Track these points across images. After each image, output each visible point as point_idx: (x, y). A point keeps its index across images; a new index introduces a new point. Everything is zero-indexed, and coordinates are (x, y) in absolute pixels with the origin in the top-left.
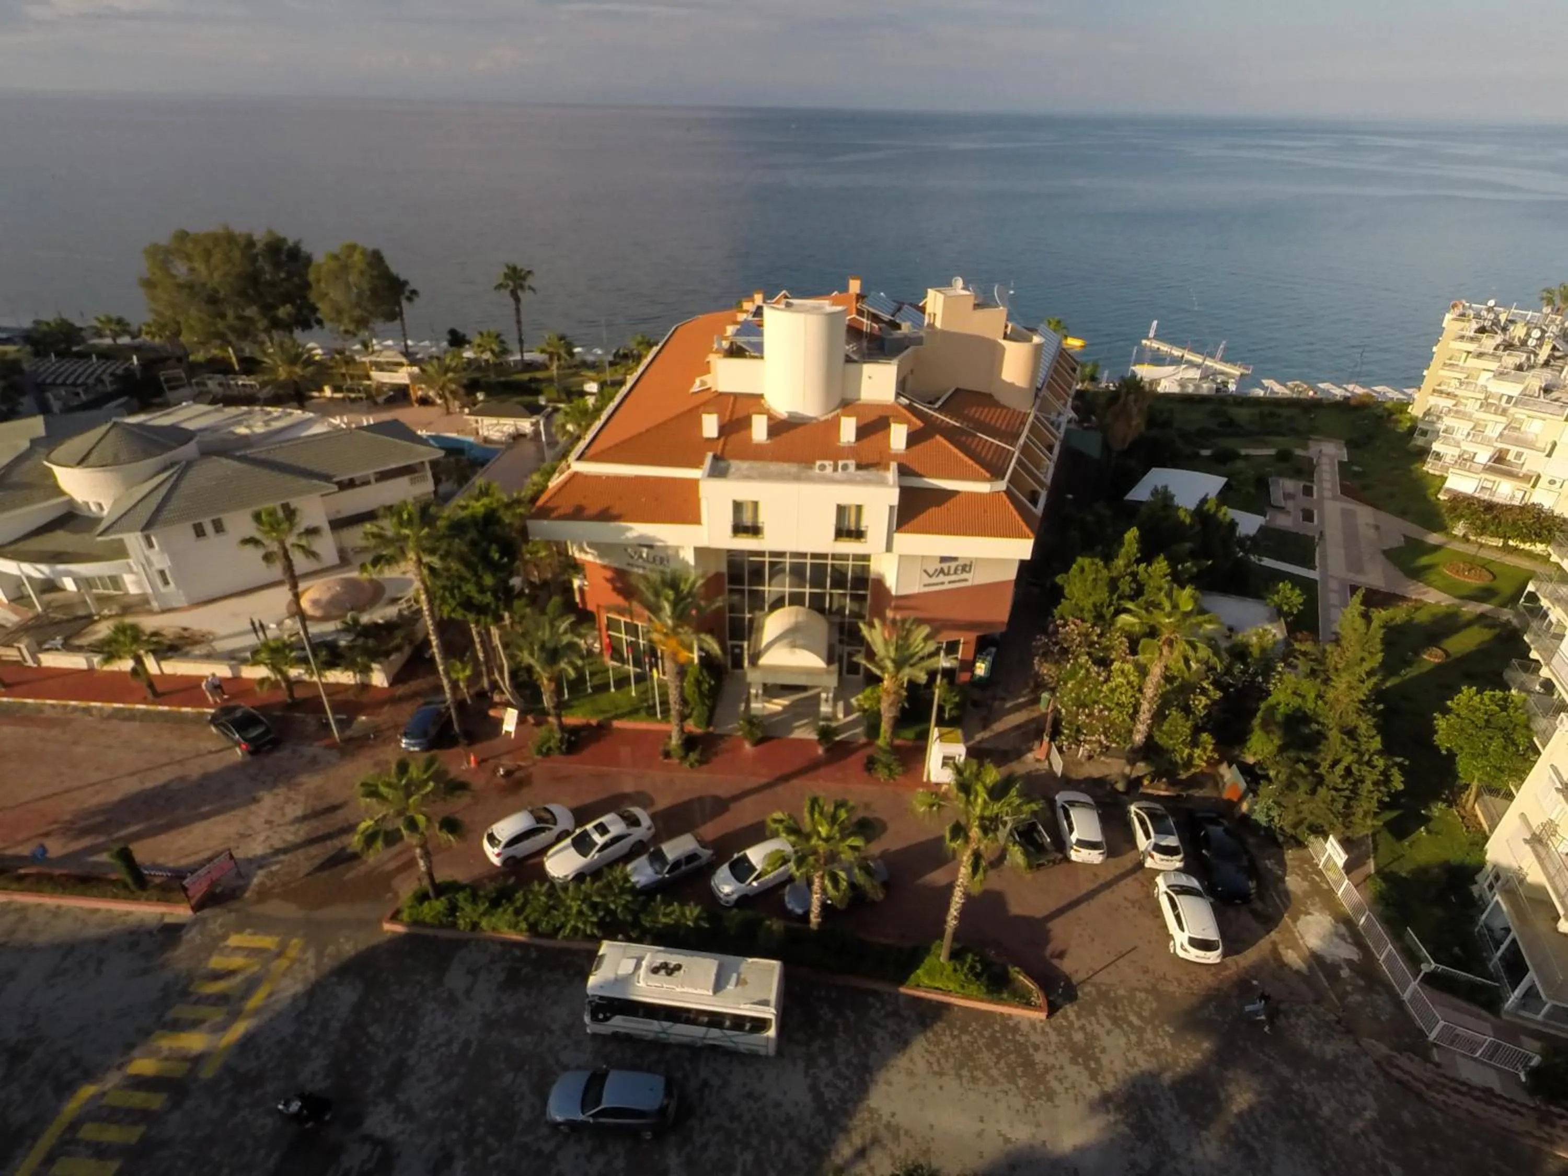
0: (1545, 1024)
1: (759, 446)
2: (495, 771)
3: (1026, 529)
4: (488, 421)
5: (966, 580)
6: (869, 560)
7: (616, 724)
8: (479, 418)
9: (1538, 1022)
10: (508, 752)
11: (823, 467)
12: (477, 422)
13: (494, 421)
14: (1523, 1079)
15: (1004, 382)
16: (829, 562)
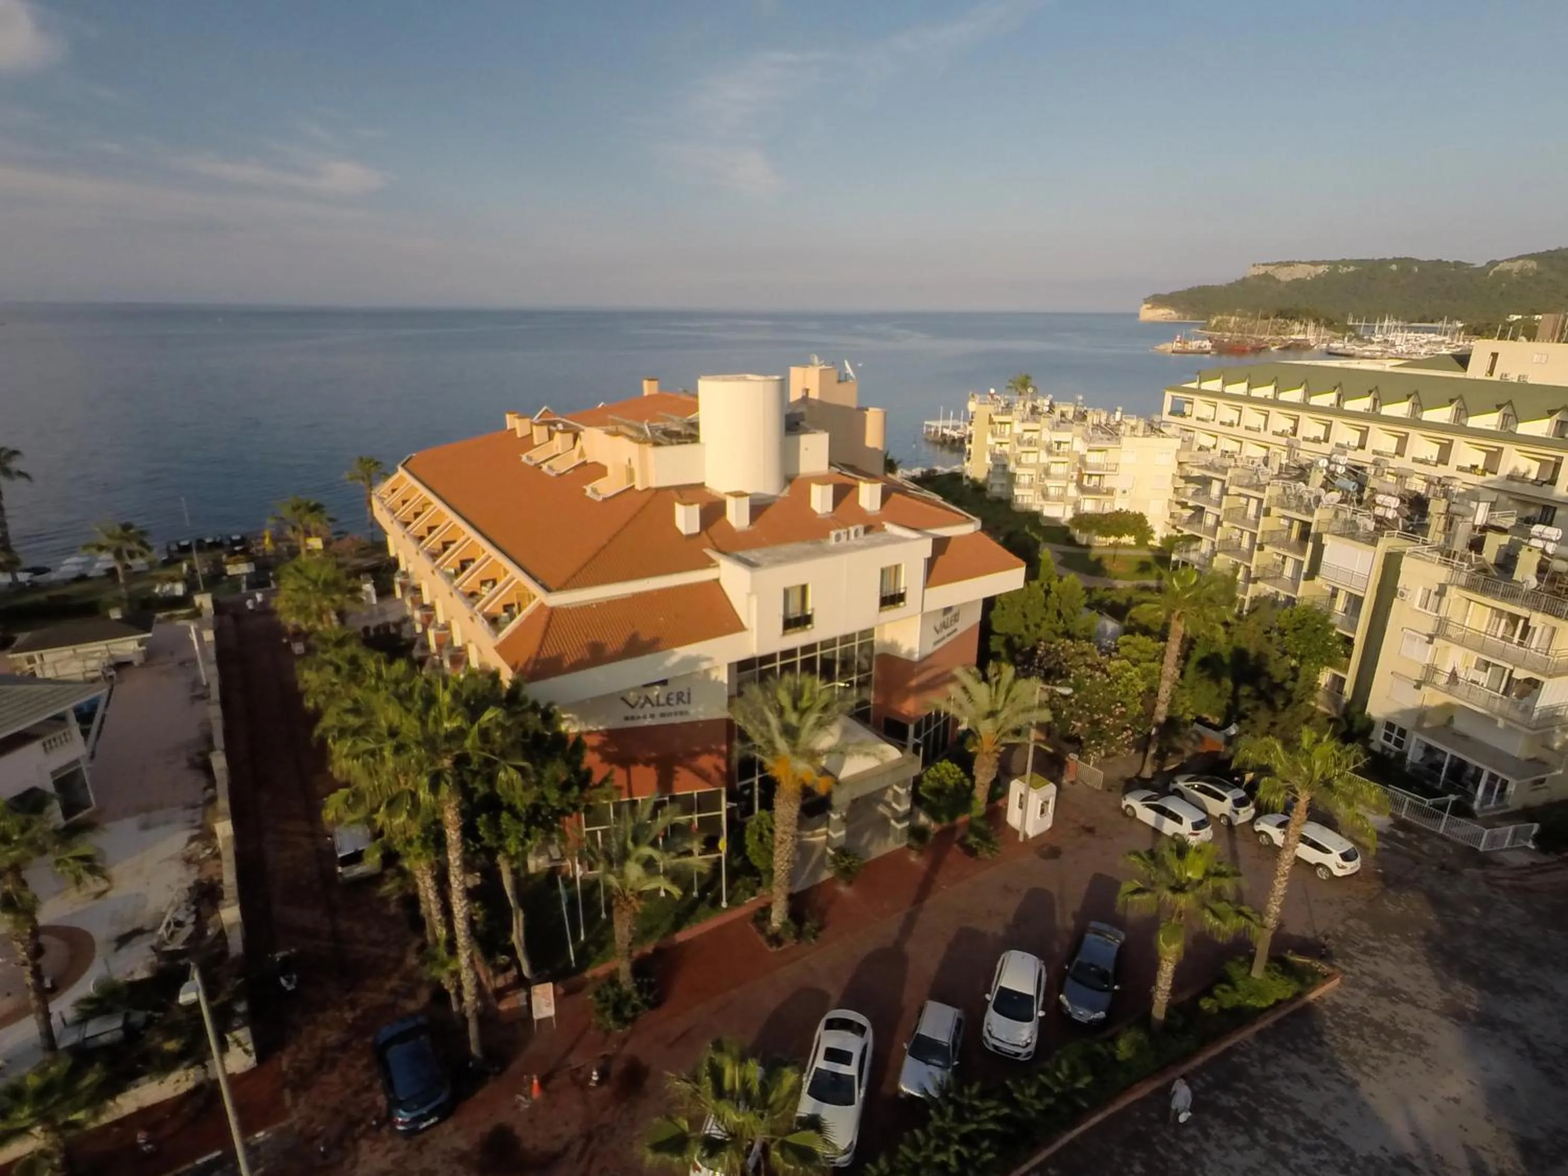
0: (1498, 808)
1: (744, 534)
2: (583, 1085)
3: (1014, 558)
4: (50, 655)
5: (955, 630)
6: (872, 635)
7: (681, 937)
8: (35, 654)
9: (1492, 809)
10: (571, 1049)
11: (838, 537)
12: (31, 660)
13: (67, 651)
14: (1533, 847)
15: (868, 448)
16: (818, 653)
